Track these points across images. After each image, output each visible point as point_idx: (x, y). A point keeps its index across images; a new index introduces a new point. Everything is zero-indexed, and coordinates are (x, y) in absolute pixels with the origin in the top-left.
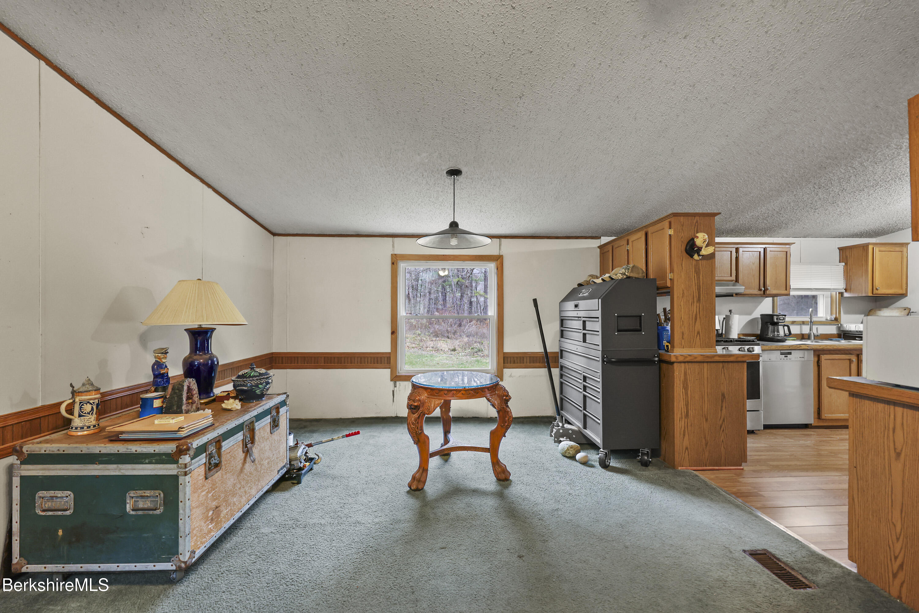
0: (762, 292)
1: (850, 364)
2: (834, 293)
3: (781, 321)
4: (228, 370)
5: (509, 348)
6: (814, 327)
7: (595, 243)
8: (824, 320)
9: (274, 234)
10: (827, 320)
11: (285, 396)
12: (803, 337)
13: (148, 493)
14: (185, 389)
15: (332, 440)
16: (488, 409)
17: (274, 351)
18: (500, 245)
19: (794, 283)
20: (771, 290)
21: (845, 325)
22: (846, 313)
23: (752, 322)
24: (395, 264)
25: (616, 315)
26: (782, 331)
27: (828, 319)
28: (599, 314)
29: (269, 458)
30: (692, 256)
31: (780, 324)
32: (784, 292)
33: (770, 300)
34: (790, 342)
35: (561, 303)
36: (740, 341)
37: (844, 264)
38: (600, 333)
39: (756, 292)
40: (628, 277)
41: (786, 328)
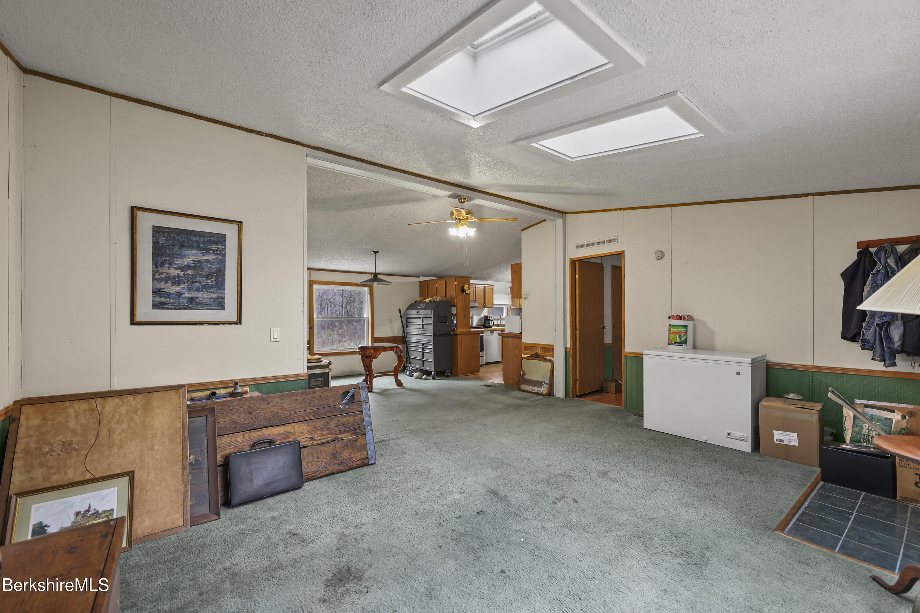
0: (484, 306)
2: (508, 307)
5: (376, 335)
7: (417, 280)
12: (498, 325)
13: (317, 379)
19: (495, 303)
20: (487, 305)
23: (481, 318)
24: (312, 286)
26: (491, 323)
28: (432, 316)
30: (463, 293)
31: (490, 320)
32: (492, 306)
33: (486, 309)
34: (494, 328)
35: (407, 311)
36: (476, 328)
37: (511, 294)
38: (432, 324)
39: (482, 306)
40: (441, 301)
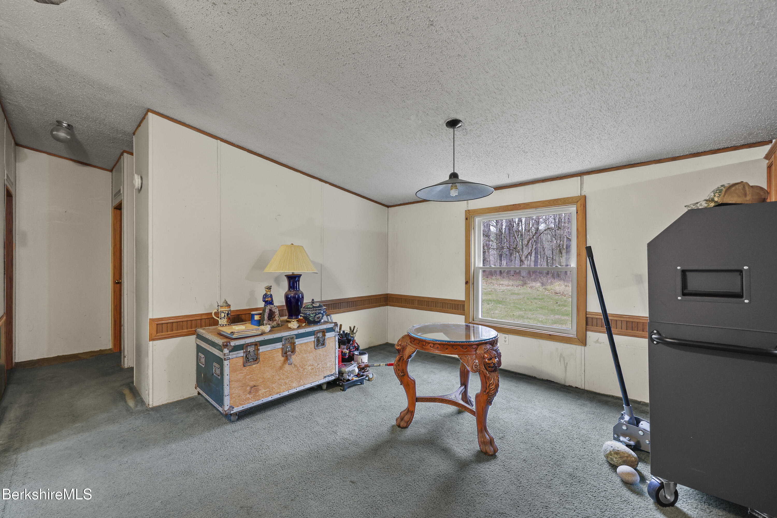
4: (344, 303)
9: (388, 207)
11: (333, 324)
14: (266, 311)
15: (380, 366)
16: (566, 375)
17: (389, 293)
18: (582, 184)
24: (468, 219)
25: (679, 268)
29: (313, 365)
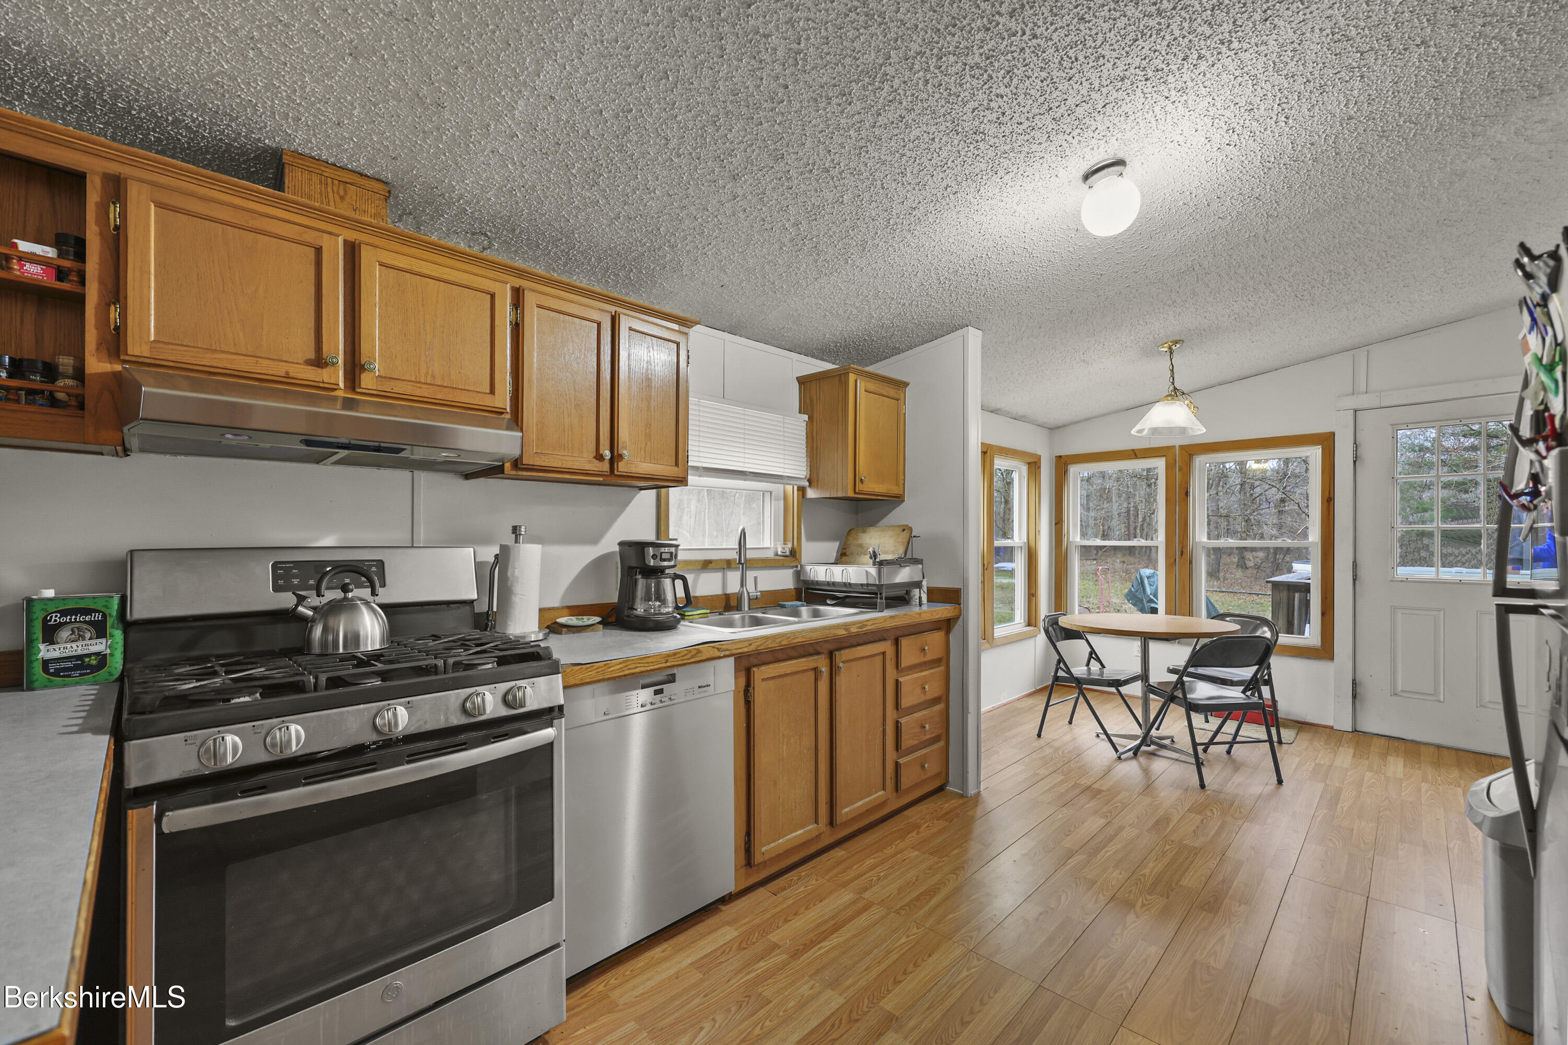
0: (605, 466)
1: (816, 680)
2: (789, 488)
3: (666, 564)
6: (750, 575)
8: (770, 554)
10: (777, 555)
21: (808, 568)
22: (811, 538)
23: (600, 563)
27: (779, 553)
31: (667, 571)
33: (649, 496)
37: (806, 417)
39: (586, 465)
41: (679, 583)
